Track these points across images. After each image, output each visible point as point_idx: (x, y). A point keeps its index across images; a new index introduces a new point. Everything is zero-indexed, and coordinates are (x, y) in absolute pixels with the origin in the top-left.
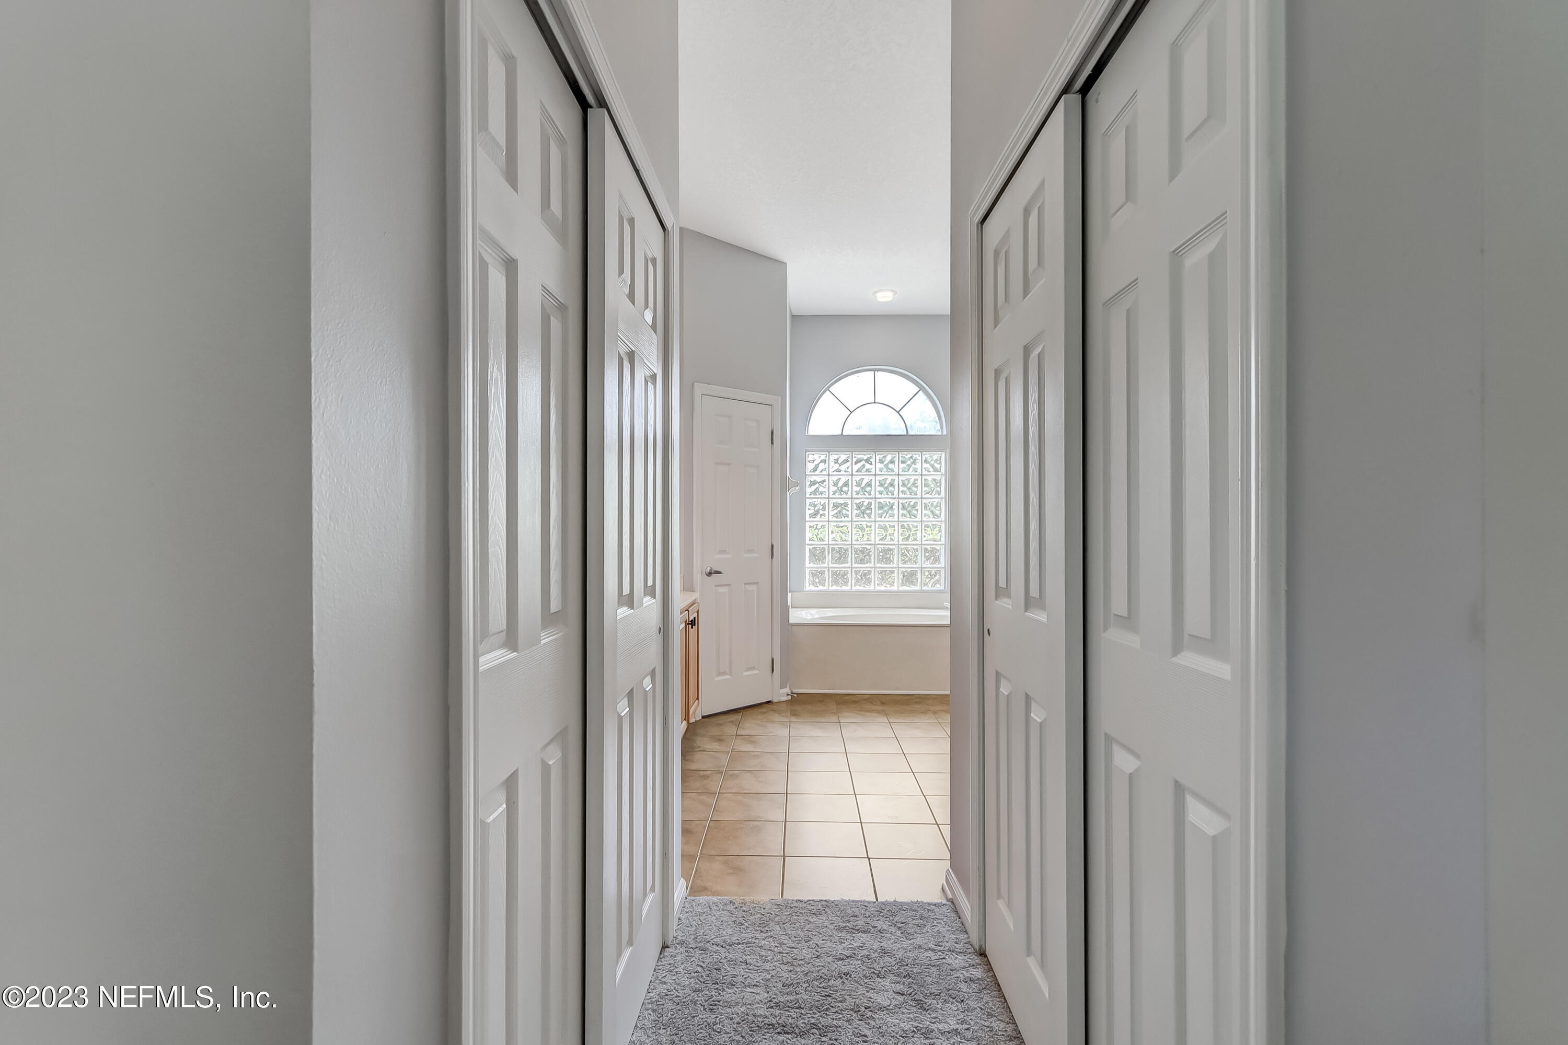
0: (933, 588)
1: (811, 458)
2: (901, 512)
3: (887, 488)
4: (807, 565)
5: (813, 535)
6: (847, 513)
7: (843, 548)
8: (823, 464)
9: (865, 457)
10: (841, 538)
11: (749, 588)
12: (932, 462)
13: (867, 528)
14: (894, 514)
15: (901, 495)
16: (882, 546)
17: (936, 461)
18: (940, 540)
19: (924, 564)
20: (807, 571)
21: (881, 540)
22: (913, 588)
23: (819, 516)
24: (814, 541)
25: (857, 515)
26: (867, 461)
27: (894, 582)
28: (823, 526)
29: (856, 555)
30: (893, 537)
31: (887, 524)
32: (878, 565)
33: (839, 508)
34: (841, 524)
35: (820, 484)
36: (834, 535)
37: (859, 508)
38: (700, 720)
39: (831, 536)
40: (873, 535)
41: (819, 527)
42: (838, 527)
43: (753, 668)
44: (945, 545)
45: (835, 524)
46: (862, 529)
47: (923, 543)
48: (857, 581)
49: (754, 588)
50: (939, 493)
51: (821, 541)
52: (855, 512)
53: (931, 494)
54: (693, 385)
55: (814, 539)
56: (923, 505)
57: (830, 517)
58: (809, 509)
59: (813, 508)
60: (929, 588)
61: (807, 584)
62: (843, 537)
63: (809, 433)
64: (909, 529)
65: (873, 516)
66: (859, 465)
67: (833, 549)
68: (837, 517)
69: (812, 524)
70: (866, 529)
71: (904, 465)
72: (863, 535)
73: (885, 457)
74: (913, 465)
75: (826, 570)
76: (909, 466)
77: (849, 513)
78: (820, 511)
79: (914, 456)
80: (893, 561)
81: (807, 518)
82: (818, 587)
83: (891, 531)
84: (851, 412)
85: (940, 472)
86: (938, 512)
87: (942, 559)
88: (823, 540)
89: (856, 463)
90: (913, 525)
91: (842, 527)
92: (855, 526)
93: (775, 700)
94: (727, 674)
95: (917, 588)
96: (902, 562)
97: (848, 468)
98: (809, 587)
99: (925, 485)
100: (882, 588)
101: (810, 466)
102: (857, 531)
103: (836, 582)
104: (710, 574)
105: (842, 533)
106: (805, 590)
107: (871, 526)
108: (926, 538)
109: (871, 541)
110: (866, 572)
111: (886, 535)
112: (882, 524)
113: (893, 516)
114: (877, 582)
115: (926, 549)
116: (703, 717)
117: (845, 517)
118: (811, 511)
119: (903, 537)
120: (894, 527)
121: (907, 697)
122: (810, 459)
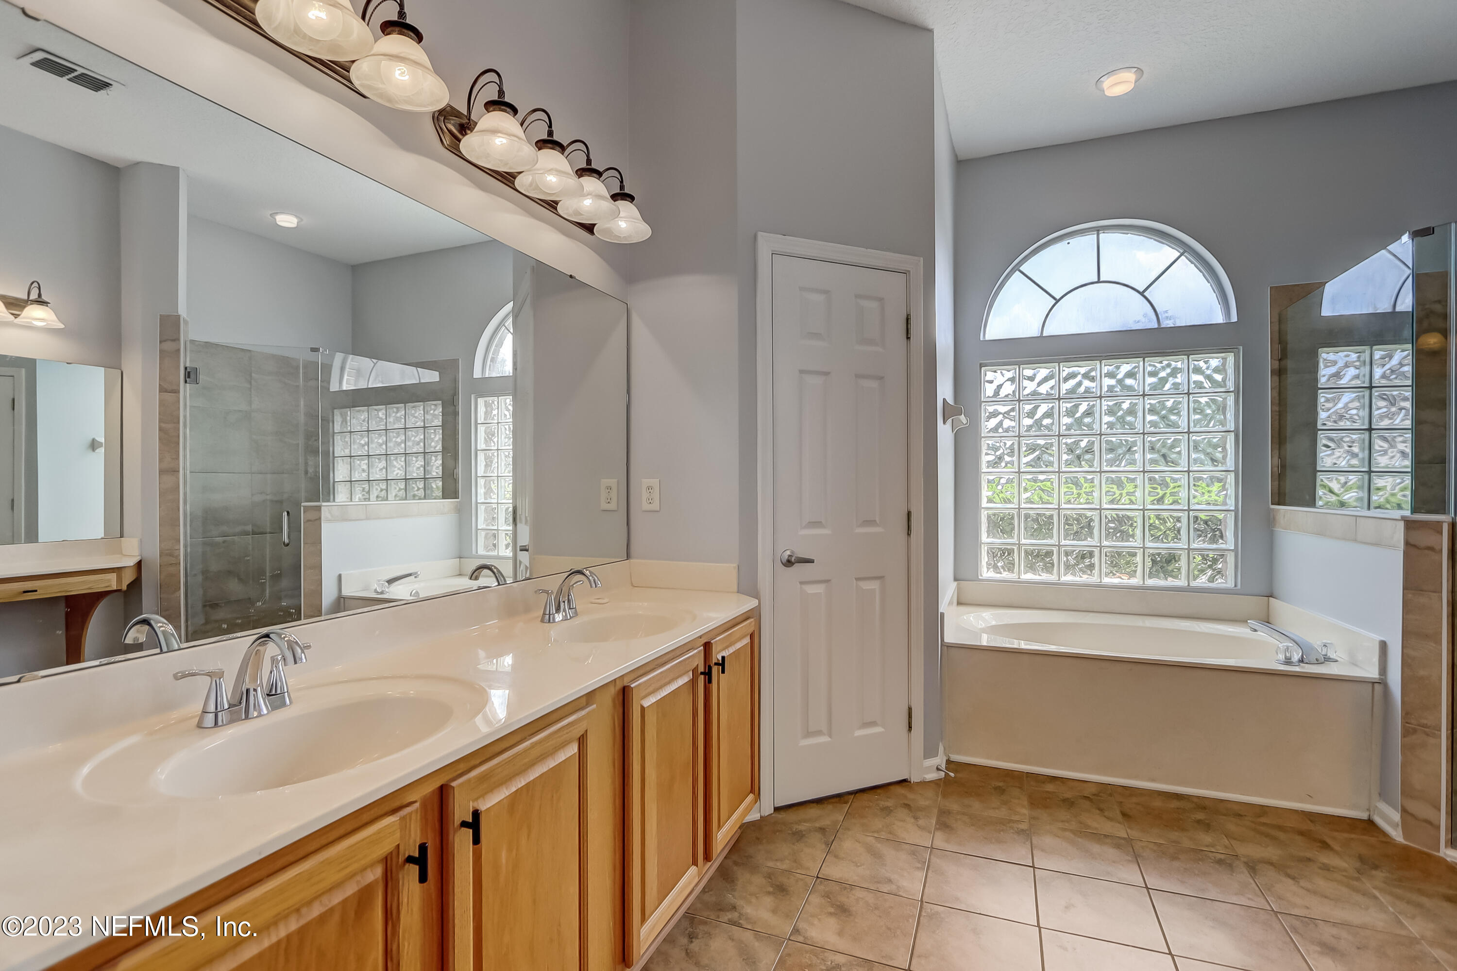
0: (1211, 585)
1: (990, 376)
2: (1149, 456)
3: (1122, 417)
4: (984, 538)
5: (994, 492)
6: (1052, 459)
7: (1044, 514)
8: (1009, 383)
9: (1083, 370)
10: (1041, 498)
11: (867, 586)
12: (1208, 372)
13: (1085, 482)
14: (1135, 460)
15: (1149, 429)
16: (1114, 513)
17: (1216, 370)
18: (1225, 503)
19: (1194, 543)
20: (984, 550)
21: (1112, 502)
22: (1171, 582)
23: (1003, 464)
24: (995, 503)
25: (1069, 463)
26: (1086, 376)
27: (1135, 571)
28: (1009, 481)
29: (1067, 527)
30: (1133, 498)
31: (1123, 476)
32: (1105, 543)
33: (1037, 453)
34: (1041, 477)
35: (1005, 415)
36: (1028, 494)
37: (1072, 452)
38: (772, 814)
39: (1024, 496)
40: (1096, 494)
41: (1003, 481)
42: (1035, 481)
43: (873, 724)
44: (1236, 511)
45: (1029, 477)
46: (1077, 484)
47: (1192, 507)
48: (1068, 567)
49: (874, 585)
50: (1223, 423)
51: (1006, 502)
52: (1065, 457)
53: (1207, 426)
54: (755, 237)
55: (995, 500)
56: (1191, 444)
57: (1022, 466)
58: (987, 454)
59: (993, 453)
60: (1202, 581)
61: (985, 569)
62: (1045, 497)
63: (987, 338)
64: (1164, 484)
65: (1096, 463)
66: (1072, 383)
67: (1027, 516)
68: (1033, 467)
69: (991, 478)
70: (1085, 485)
71: (1153, 380)
72: (1079, 494)
73: (1118, 368)
74: (1171, 379)
75: (1015, 548)
76: (1164, 381)
77: (1055, 460)
78: (1006, 457)
79: (1173, 364)
80: (1133, 536)
81: (984, 469)
82: (1001, 573)
83: (1129, 487)
84: (1057, 301)
85: (1225, 386)
86: (1219, 456)
87: (1229, 534)
88: (1010, 502)
89: (1066, 380)
90: (1172, 478)
91: (1042, 481)
92: (1064, 480)
93: (914, 779)
94: (824, 734)
95: (1181, 582)
96: (1151, 539)
97: (1052, 388)
98: (986, 573)
99: (1194, 410)
100: (1115, 581)
101: (990, 390)
102: (1068, 487)
103: (1031, 568)
104: (789, 563)
105: (1043, 490)
106: (980, 577)
107: (1093, 478)
108: (1196, 501)
109: (1093, 503)
110: (1085, 552)
111: (1121, 494)
112: (1113, 476)
113: (1133, 462)
114: (1104, 570)
115: (1196, 518)
116: (777, 809)
117: (1047, 466)
118: (991, 458)
119: (1153, 498)
120: (1133, 480)
121: (1175, 804)
122: (987, 378)
